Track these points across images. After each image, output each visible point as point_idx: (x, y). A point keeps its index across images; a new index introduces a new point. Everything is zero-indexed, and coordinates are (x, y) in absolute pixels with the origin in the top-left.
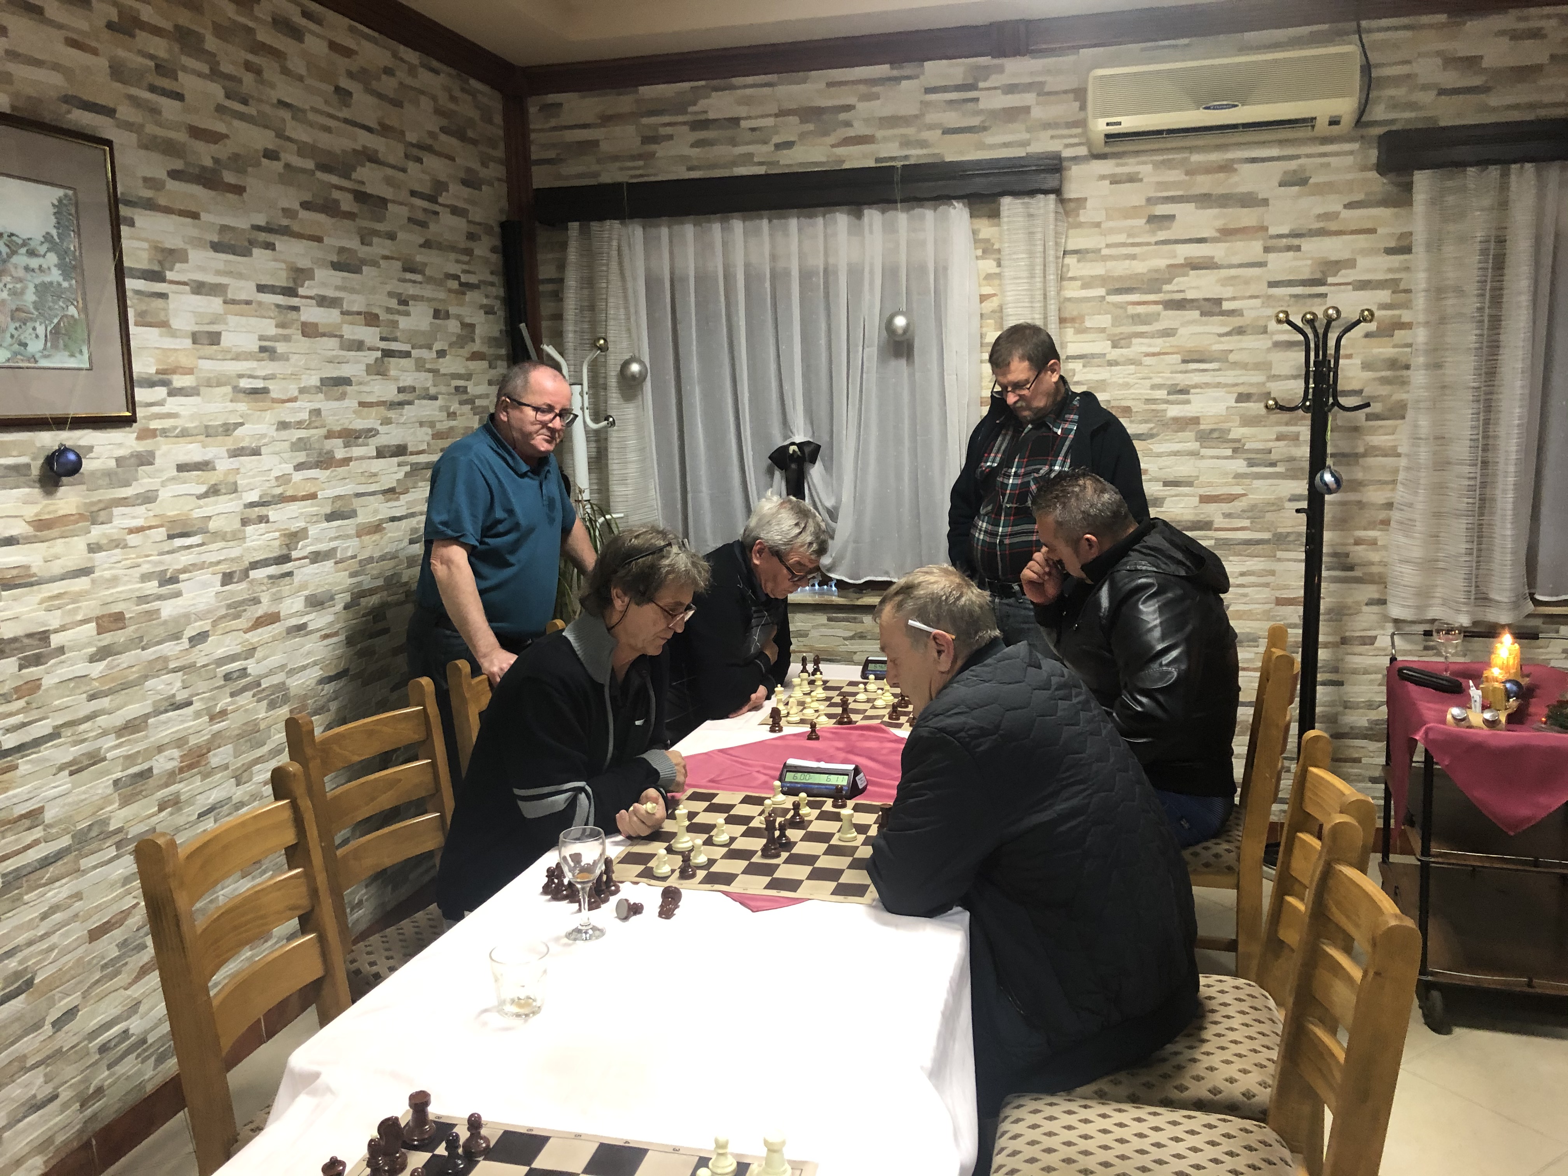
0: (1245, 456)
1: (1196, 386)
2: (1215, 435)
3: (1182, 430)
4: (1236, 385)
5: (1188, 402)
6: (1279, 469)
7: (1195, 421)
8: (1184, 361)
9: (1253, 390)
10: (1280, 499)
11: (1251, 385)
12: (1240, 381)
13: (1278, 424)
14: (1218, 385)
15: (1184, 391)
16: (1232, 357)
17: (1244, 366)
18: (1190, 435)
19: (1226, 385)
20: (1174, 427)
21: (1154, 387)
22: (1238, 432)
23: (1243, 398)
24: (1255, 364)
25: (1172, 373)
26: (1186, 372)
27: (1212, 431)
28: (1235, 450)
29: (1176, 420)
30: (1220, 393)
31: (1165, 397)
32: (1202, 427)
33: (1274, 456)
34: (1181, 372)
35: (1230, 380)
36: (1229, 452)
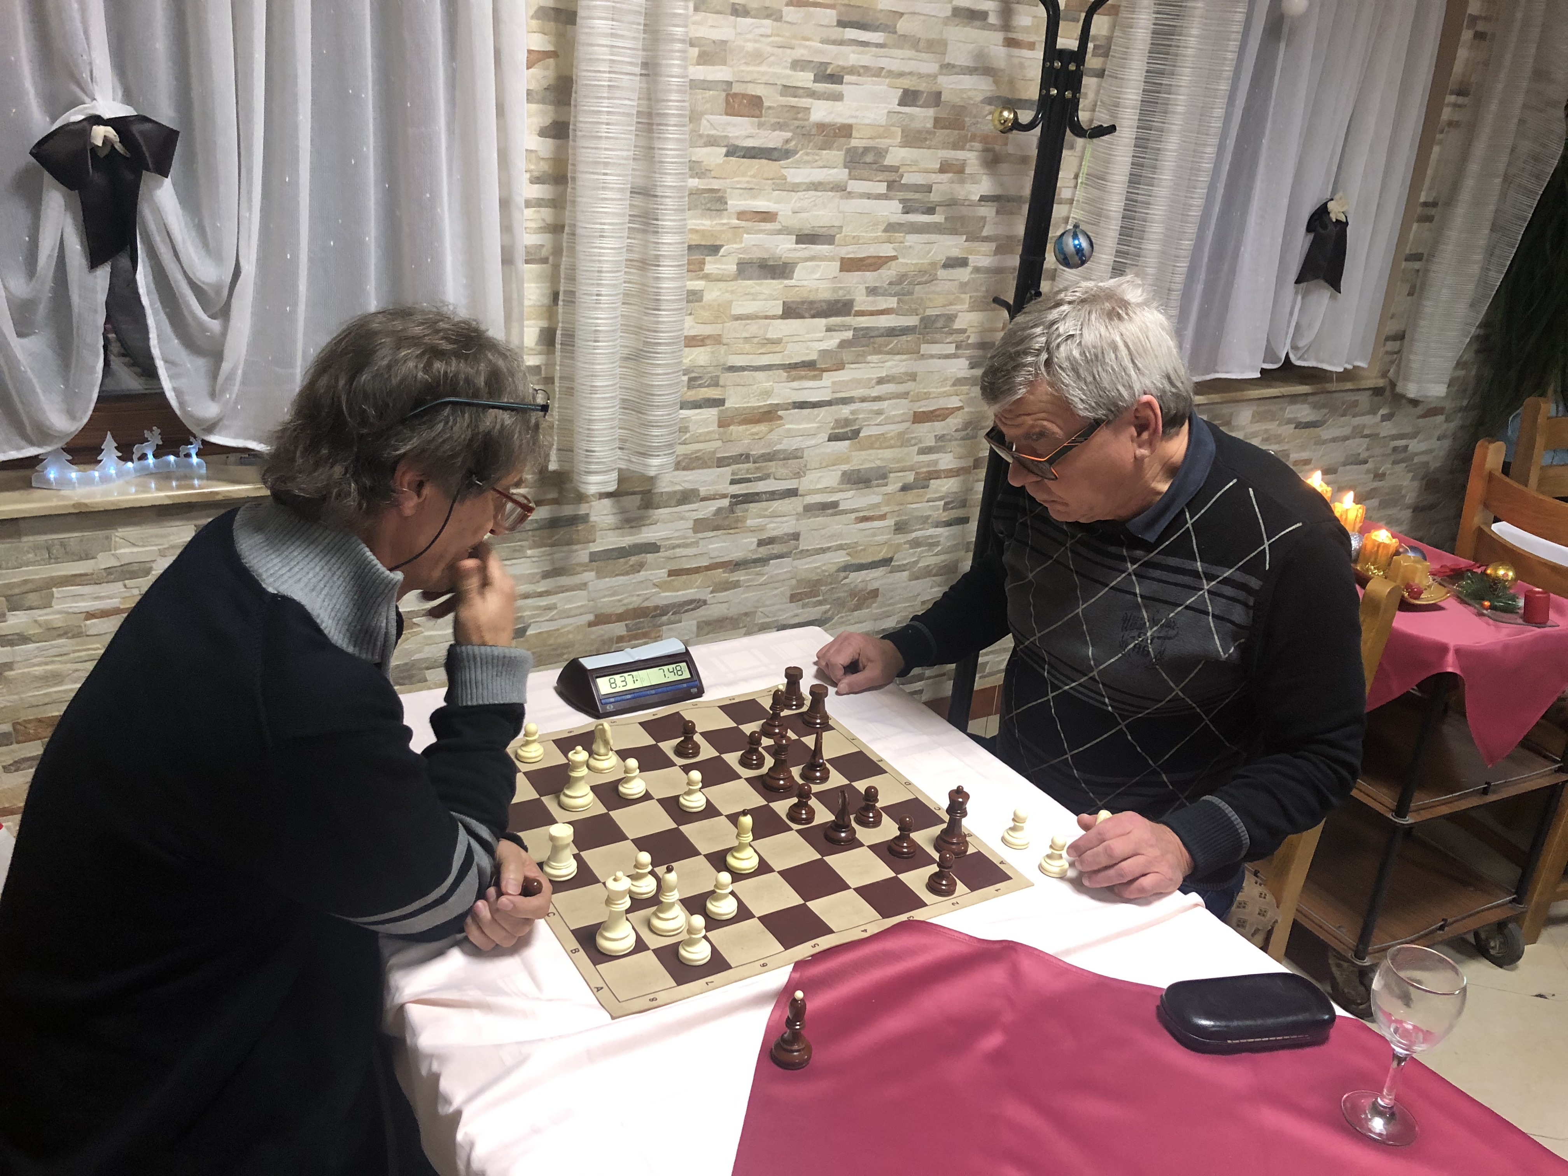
0: (901, 195)
1: (852, 71)
2: (869, 158)
3: (826, 145)
4: (901, 75)
5: (838, 97)
6: (937, 218)
7: (846, 131)
8: (842, 24)
9: (922, 86)
10: (933, 264)
11: (920, 76)
12: (907, 70)
13: (945, 145)
14: (878, 72)
15: (835, 78)
16: (902, 26)
17: (913, 42)
18: (836, 155)
19: (891, 74)
20: (819, 139)
21: (798, 65)
22: (897, 155)
23: (909, 98)
24: (928, 41)
25: (823, 42)
26: (841, 43)
27: (866, 150)
28: (890, 186)
29: (821, 127)
30: (880, 86)
31: (810, 85)
32: (854, 143)
33: (934, 197)
34: (834, 42)
35: (895, 65)
36: (882, 188)
